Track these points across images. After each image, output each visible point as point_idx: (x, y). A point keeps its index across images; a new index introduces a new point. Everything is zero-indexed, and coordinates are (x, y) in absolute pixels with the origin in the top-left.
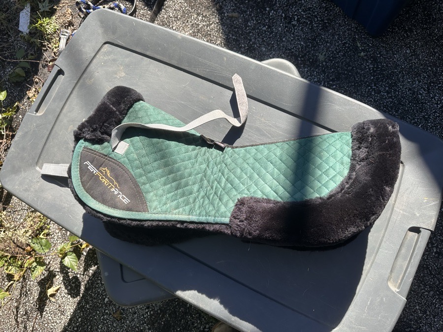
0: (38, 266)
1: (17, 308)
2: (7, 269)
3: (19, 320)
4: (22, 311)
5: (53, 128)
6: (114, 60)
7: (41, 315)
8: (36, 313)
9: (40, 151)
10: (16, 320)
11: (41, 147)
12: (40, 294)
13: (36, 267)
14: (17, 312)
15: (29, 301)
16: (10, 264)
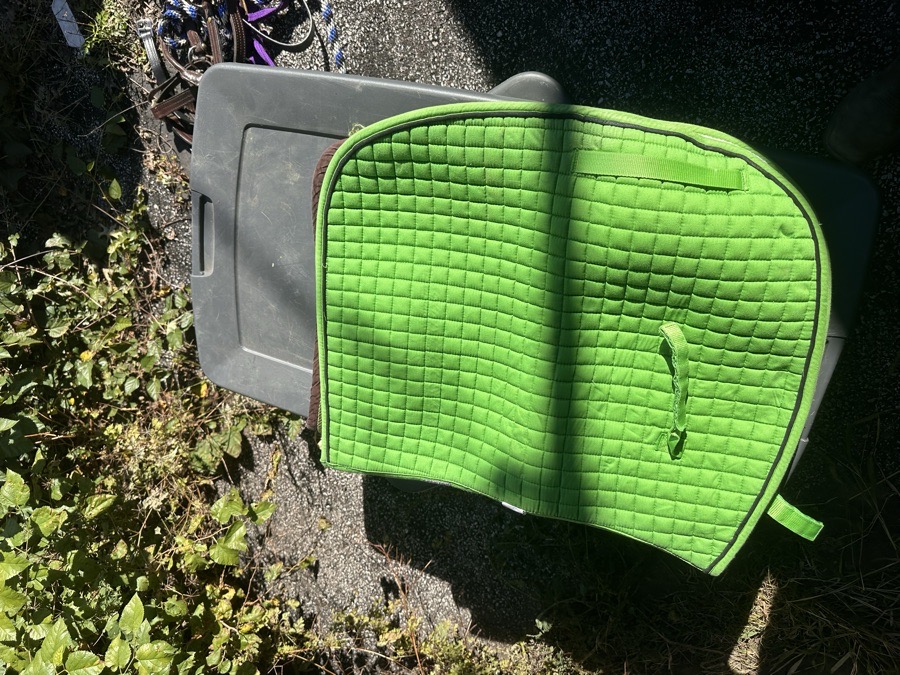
0: (291, 422)
1: (289, 470)
2: (253, 430)
3: (299, 483)
4: (297, 473)
5: (236, 288)
6: (273, 155)
7: (323, 472)
8: (316, 472)
9: (235, 323)
10: (295, 484)
11: (233, 319)
12: (310, 449)
13: (288, 423)
14: (292, 475)
15: (300, 460)
16: (253, 422)
